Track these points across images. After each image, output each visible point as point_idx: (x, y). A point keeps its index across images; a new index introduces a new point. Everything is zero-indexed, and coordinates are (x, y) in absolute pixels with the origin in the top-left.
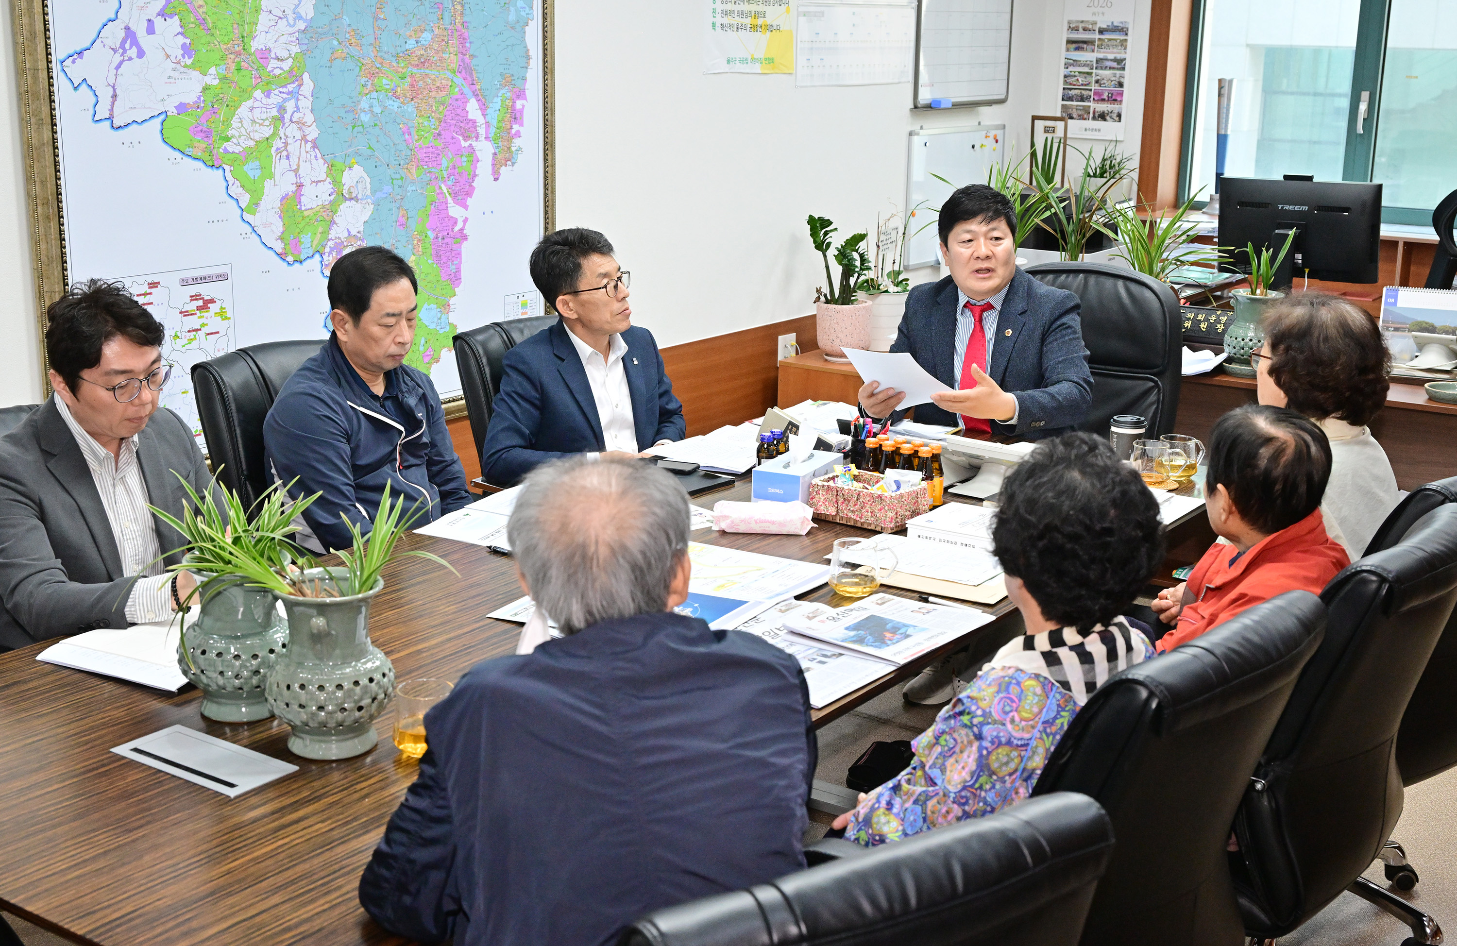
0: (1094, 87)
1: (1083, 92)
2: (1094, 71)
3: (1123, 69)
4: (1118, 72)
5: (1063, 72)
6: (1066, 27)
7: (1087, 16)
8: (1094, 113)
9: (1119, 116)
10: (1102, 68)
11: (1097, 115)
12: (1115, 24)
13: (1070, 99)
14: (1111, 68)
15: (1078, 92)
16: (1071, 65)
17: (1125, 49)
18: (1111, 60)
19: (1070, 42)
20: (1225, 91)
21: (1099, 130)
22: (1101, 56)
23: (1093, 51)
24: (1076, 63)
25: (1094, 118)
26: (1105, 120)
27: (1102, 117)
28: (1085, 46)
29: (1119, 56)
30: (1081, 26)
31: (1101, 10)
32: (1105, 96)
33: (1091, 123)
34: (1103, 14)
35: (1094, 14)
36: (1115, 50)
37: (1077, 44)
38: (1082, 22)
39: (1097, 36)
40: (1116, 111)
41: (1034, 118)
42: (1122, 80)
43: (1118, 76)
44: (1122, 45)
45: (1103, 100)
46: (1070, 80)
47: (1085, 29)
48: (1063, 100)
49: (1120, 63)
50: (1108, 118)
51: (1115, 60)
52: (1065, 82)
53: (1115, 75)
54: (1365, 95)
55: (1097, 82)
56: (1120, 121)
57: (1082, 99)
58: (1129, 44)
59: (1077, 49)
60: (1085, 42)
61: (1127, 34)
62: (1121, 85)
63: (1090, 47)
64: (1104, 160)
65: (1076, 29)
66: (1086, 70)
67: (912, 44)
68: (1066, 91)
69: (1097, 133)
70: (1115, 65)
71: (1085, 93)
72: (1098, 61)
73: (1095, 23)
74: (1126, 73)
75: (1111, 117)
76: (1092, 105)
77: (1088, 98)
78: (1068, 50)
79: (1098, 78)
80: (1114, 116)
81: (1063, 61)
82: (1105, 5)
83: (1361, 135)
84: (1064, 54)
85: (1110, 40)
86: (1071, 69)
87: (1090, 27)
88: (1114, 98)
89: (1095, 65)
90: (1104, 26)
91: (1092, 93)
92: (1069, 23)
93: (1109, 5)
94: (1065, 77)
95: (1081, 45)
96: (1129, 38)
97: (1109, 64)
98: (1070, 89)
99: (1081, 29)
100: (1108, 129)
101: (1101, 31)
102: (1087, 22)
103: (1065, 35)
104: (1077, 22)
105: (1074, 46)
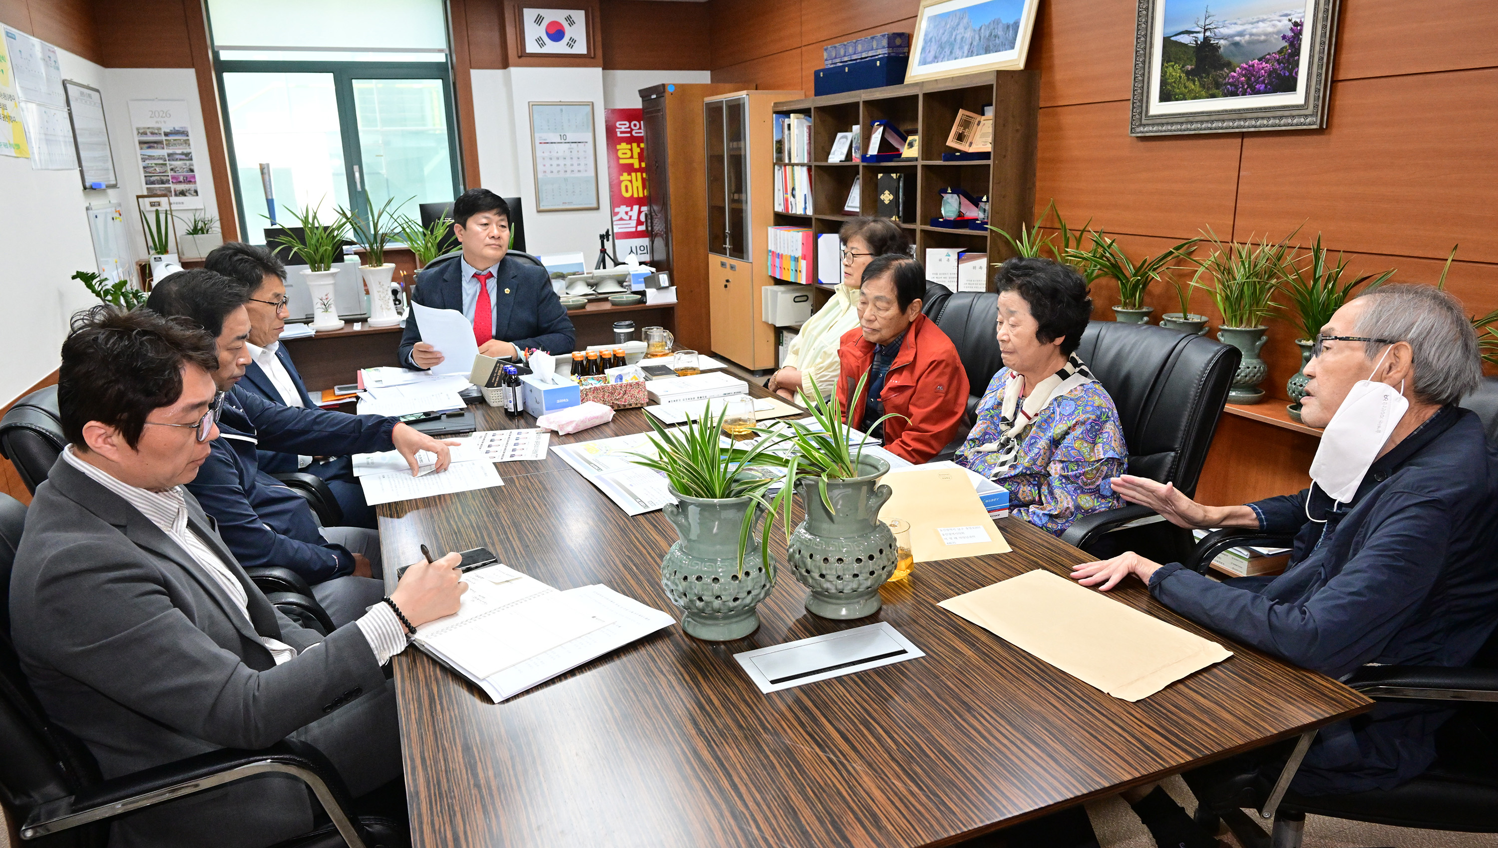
0: (170, 173)
1: (162, 178)
2: (168, 162)
3: (191, 159)
4: (188, 162)
5: (141, 164)
6: (135, 132)
7: (151, 124)
8: (175, 191)
9: (196, 192)
10: (173, 160)
11: (178, 193)
12: (177, 129)
13: (153, 183)
14: (181, 160)
15: (158, 178)
16: (147, 159)
17: (189, 145)
18: (180, 154)
19: (141, 143)
20: (266, 171)
21: (183, 203)
22: (170, 151)
23: (163, 148)
24: (151, 157)
25: (176, 195)
26: (185, 196)
27: (183, 193)
28: (155, 145)
29: (185, 151)
30: (148, 131)
31: (162, 120)
32: (181, 179)
33: (173, 199)
34: (165, 122)
35: (157, 122)
36: (181, 147)
37: (150, 145)
38: (149, 128)
39: (164, 138)
40: (193, 189)
41: (138, 197)
42: (192, 167)
43: (188, 165)
44: (186, 143)
45: (180, 182)
46: (148, 170)
47: (152, 133)
48: (147, 184)
49: (188, 156)
50: (187, 194)
51: (183, 154)
52: (145, 172)
53: (185, 164)
54: (356, 168)
55: (172, 170)
56: (197, 195)
57: (163, 182)
58: (191, 142)
59: (149, 147)
60: (155, 142)
61: (188, 136)
62: (192, 171)
63: (159, 146)
64: (195, 221)
65: (145, 133)
66: (161, 162)
67: (72, 140)
68: (148, 178)
69: (181, 205)
70: (183, 157)
71: (164, 178)
72: (169, 155)
73: (159, 129)
74: (194, 162)
75: (190, 193)
76: (173, 187)
77: (168, 182)
78: (141, 149)
79: (172, 167)
80: (192, 192)
81: (139, 158)
82: (164, 115)
83: (359, 192)
84: (139, 151)
85: (175, 140)
86: (147, 162)
87: (156, 131)
88: (190, 180)
89: (167, 159)
90: (168, 131)
91: (170, 178)
92: (138, 129)
93: (168, 116)
94: (144, 168)
95: (152, 145)
96: (191, 138)
97: (178, 157)
98: (151, 176)
99: (148, 133)
100: (189, 202)
101: (166, 134)
102: (153, 128)
103: (137, 139)
104: (144, 128)
105: (146, 145)
